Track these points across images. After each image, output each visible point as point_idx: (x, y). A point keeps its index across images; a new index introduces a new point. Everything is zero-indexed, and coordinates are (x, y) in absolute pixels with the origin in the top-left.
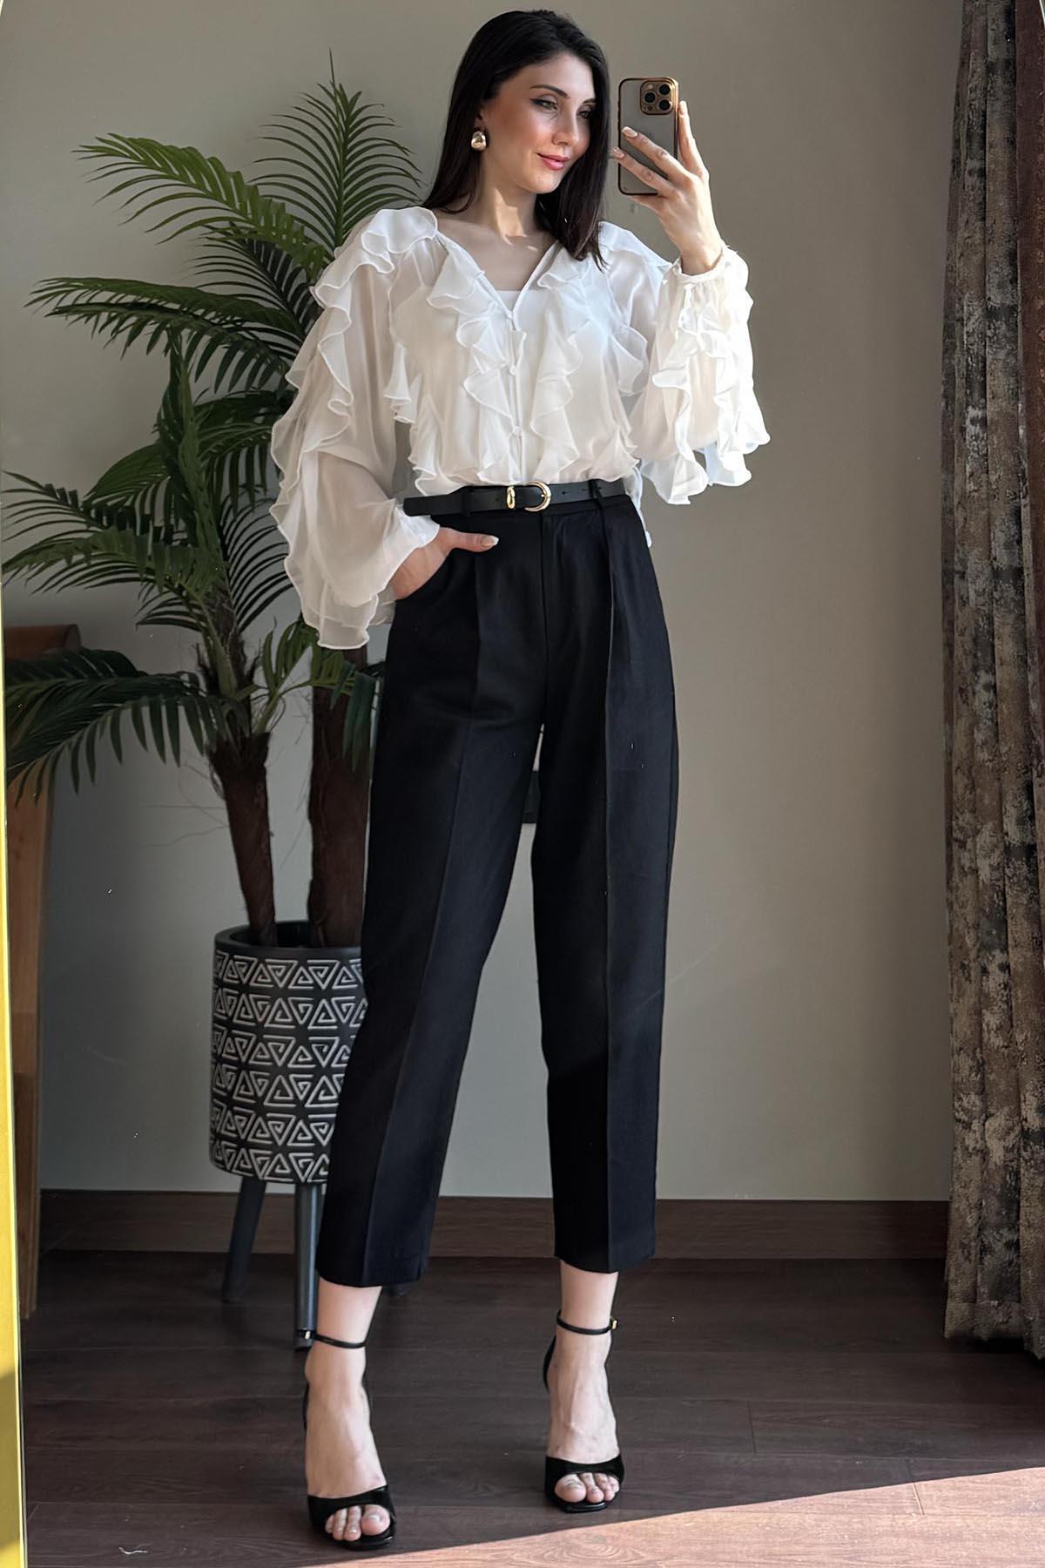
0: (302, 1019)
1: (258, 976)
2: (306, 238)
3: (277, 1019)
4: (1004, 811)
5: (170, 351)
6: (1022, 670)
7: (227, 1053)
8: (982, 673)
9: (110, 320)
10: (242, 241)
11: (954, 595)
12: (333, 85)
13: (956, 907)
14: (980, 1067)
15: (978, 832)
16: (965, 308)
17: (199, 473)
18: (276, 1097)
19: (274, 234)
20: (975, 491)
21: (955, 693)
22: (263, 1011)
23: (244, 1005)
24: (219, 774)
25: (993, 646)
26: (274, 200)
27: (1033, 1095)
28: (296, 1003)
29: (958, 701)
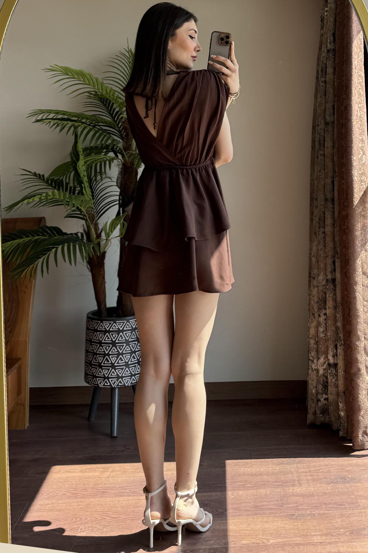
0: (114, 338)
1: (100, 327)
2: (119, 97)
3: (106, 339)
5: (74, 133)
7: (90, 350)
8: (321, 228)
9: (55, 124)
10: (99, 98)
11: (313, 205)
12: (128, 48)
13: (311, 297)
14: (317, 343)
15: (319, 275)
16: (319, 122)
17: (84, 171)
19: (109, 95)
21: (313, 234)
22: (102, 337)
24: (89, 265)
25: (325, 221)
26: (109, 85)
27: (331, 351)
28: (112, 335)
29: (314, 236)
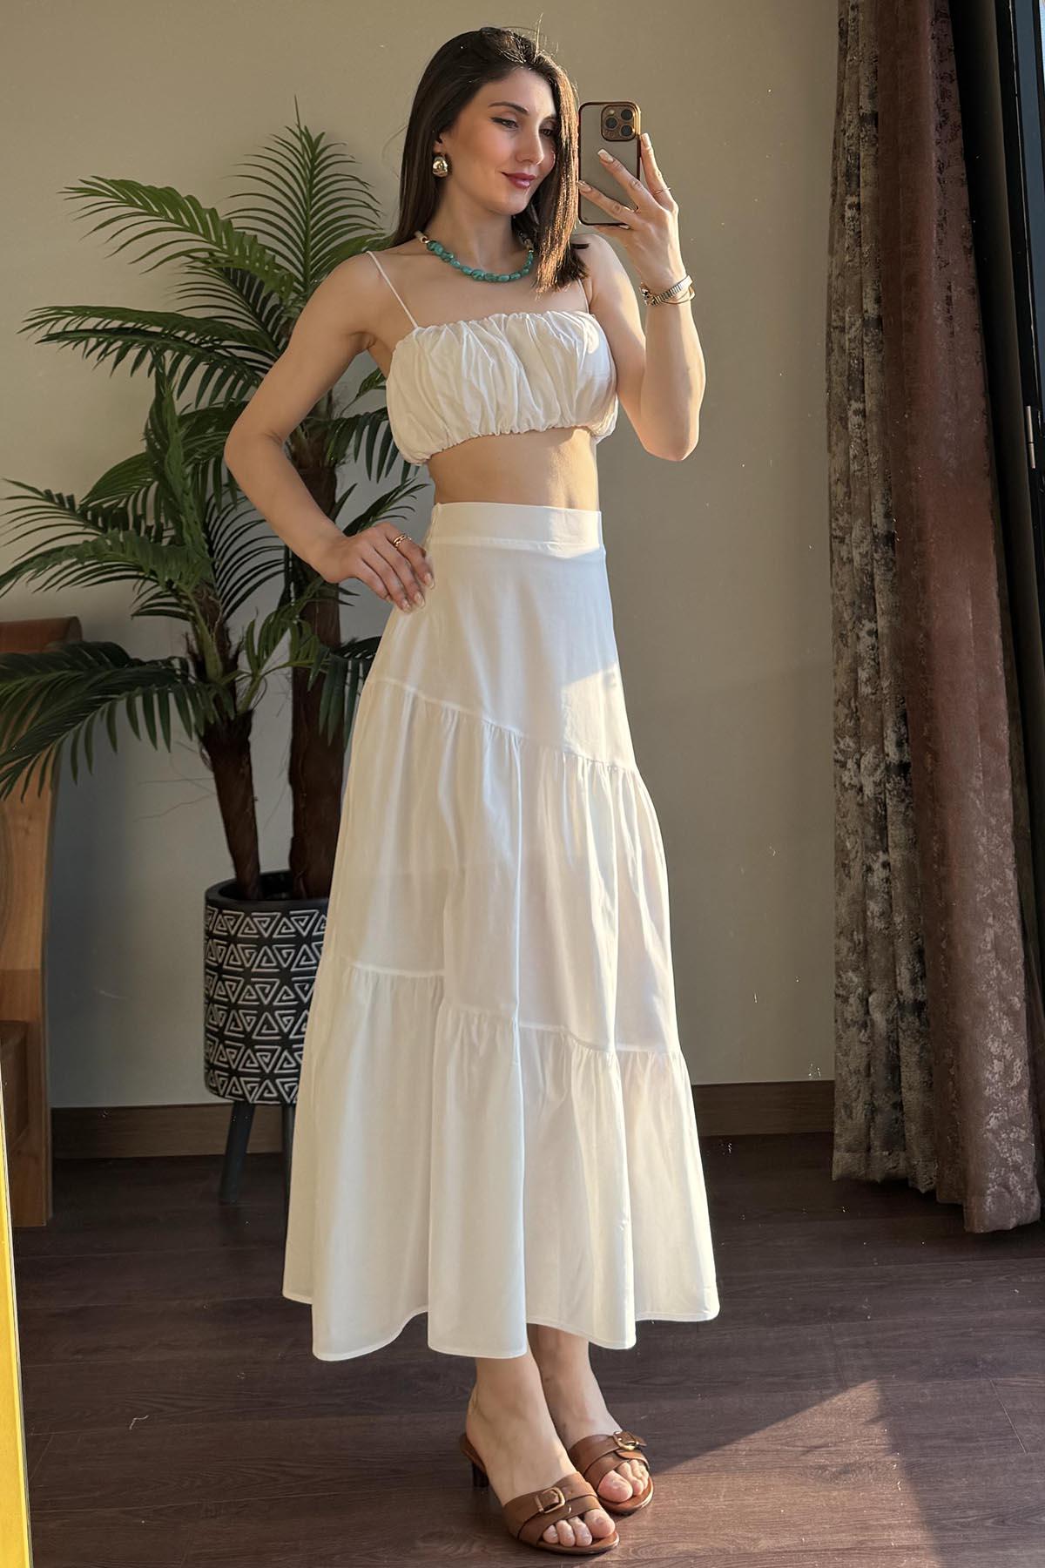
0: (285, 961)
2: (277, 265)
3: (263, 964)
4: (885, 735)
5: (154, 370)
9: (99, 344)
10: (220, 269)
12: (299, 127)
15: (864, 754)
17: (185, 479)
18: (264, 1031)
19: (248, 262)
22: (250, 958)
23: (232, 953)
24: (207, 749)
26: (247, 231)
28: (280, 950)
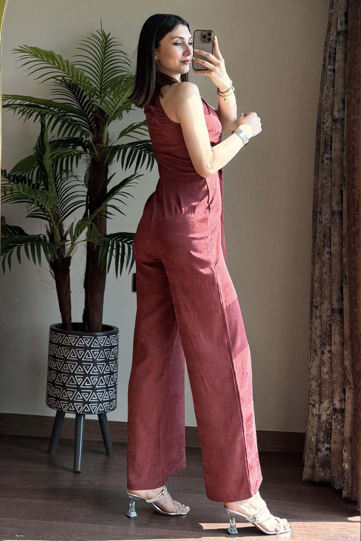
0: (80, 356)
1: (65, 341)
2: (90, 84)
3: (71, 356)
4: (332, 297)
5: (41, 122)
6: (340, 247)
7: (53, 367)
8: (326, 248)
10: (67, 84)
11: (317, 219)
12: (101, 30)
13: (313, 329)
14: (320, 385)
15: (323, 303)
16: (325, 118)
17: (49, 165)
18: (70, 383)
19: (79, 82)
20: (326, 183)
21: (316, 254)
22: (67, 353)
23: (60, 350)
24: (53, 270)
25: (331, 239)
26: (80, 70)
27: (338, 396)
28: (78, 351)
29: (317, 257)
